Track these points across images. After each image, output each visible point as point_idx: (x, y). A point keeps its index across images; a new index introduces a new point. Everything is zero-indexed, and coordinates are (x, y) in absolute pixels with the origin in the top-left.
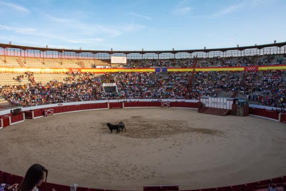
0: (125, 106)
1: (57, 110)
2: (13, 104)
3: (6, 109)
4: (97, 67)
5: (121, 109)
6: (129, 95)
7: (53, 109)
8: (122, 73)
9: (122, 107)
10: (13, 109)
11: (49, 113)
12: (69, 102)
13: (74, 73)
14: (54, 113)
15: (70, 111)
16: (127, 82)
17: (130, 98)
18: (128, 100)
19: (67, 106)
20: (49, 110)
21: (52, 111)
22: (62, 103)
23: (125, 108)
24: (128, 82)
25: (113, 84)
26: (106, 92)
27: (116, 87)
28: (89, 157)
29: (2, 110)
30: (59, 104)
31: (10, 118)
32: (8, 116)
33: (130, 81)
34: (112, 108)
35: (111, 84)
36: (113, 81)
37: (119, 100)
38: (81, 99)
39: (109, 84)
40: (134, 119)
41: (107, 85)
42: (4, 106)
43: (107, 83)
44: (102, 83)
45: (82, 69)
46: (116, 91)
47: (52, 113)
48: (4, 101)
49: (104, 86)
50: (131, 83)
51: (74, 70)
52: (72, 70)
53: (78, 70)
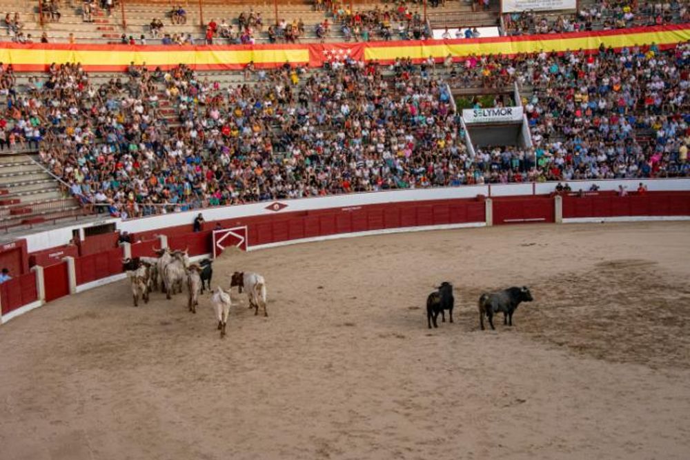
0: (565, 215)
1: (262, 230)
2: (81, 206)
3: (55, 224)
4: (438, 34)
5: (549, 226)
6: (585, 159)
7: (246, 227)
8: (552, 55)
9: (551, 218)
10: (81, 227)
11: (230, 241)
12: (313, 195)
13: (335, 65)
14: (250, 244)
15: (320, 234)
17: (594, 177)
19: (306, 213)
20: (230, 231)
21: (241, 232)
22: (283, 202)
23: (565, 220)
24: (582, 100)
25: (509, 112)
26: (475, 147)
27: (526, 123)
28: (406, 439)
29: (40, 231)
30: (269, 203)
31: (71, 261)
32: (62, 253)
33: (593, 96)
34: (506, 221)
35: (503, 112)
36: (507, 98)
37: (537, 185)
38: (366, 182)
39: (493, 111)
40: (612, 272)
41: (484, 115)
42: (47, 214)
43: (482, 110)
44: (461, 107)
45: (368, 46)
46: (524, 141)
47: (244, 243)
48: (47, 192)
49: (466, 121)
50: (598, 103)
51: (333, 52)
52: (325, 52)
53: (349, 51)
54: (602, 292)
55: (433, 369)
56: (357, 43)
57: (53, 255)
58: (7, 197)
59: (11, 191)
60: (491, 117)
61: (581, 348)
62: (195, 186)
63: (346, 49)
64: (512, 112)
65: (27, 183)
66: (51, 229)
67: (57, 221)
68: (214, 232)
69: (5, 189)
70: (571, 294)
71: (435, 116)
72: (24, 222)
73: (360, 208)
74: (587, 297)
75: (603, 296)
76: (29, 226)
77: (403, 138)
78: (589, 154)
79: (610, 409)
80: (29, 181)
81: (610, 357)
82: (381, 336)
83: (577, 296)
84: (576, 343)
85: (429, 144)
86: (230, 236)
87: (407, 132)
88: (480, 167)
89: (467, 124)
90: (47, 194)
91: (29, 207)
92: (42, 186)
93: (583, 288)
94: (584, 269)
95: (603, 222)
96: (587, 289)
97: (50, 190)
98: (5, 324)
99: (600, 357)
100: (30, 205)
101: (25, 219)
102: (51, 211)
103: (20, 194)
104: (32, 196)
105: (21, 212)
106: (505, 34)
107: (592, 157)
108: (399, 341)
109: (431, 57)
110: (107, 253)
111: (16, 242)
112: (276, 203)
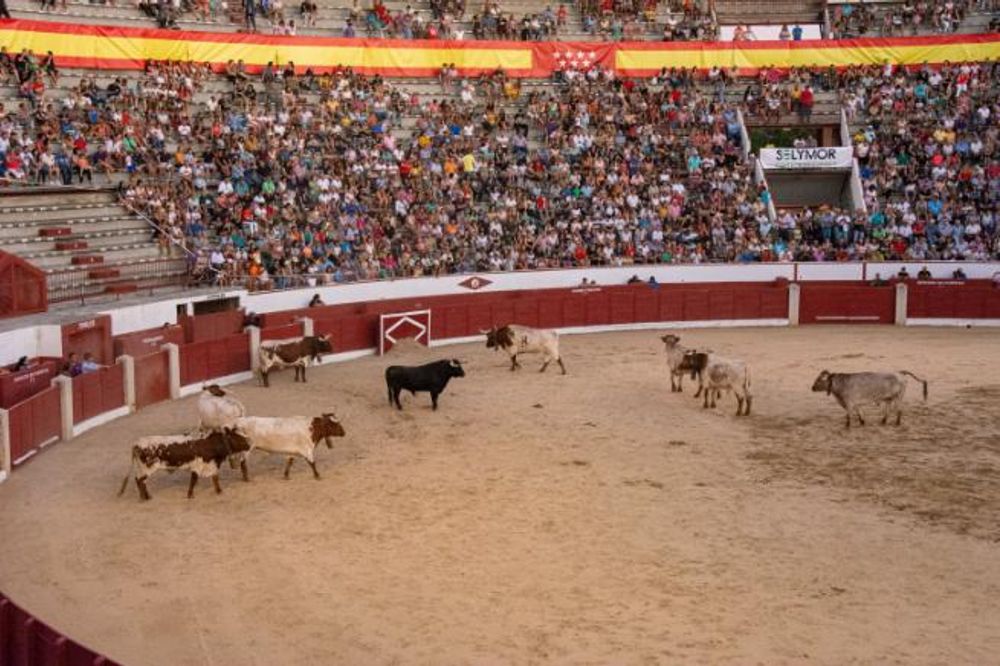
0: (911, 313)
1: (453, 317)
3: (151, 295)
4: (727, 33)
5: (886, 329)
6: (946, 230)
7: (429, 312)
8: (899, 70)
9: (889, 318)
10: (189, 301)
11: (406, 331)
12: (532, 267)
13: (570, 75)
14: (433, 338)
16: (940, 135)
17: (960, 258)
18: (941, 270)
19: (518, 294)
20: (405, 317)
21: (422, 319)
22: (485, 276)
23: (911, 321)
24: (946, 141)
25: (831, 154)
26: (777, 209)
27: (856, 170)
29: (131, 305)
30: (464, 277)
31: (174, 350)
32: (160, 338)
33: (962, 134)
34: (819, 318)
35: (822, 154)
36: (827, 134)
37: (869, 266)
38: (608, 252)
39: (807, 152)
40: (982, 403)
41: (794, 158)
42: (141, 279)
43: (790, 150)
44: (757, 145)
45: (621, 49)
46: (851, 199)
47: (425, 336)
48: (142, 247)
49: (766, 167)
50: (969, 145)
51: (569, 55)
52: (557, 55)
53: (592, 55)
54: (967, 432)
55: (705, 536)
56: (607, 43)
57: (146, 341)
58: (85, 253)
59: (92, 244)
60: (803, 161)
61: (933, 516)
62: (356, 248)
63: (589, 51)
64: (835, 155)
65: (115, 233)
66: (146, 302)
67: (155, 291)
68: (383, 317)
69: (81, 240)
70: (919, 433)
71: (718, 156)
72: (109, 290)
73: (598, 290)
74: (943, 439)
75: (967, 439)
76: (115, 296)
77: (667, 189)
78: (952, 223)
79: (976, 611)
80: (117, 230)
81: (979, 532)
82: (628, 483)
83: (927, 436)
84: (924, 509)
85: (706, 198)
86: (406, 323)
87: (674, 178)
88: (784, 235)
89: (764, 170)
90: (143, 250)
91: (115, 269)
92: (135, 239)
93: (937, 426)
94: (939, 396)
95: (969, 327)
96: (944, 426)
97: (146, 245)
98: (78, 437)
99: (963, 531)
100: (115, 266)
101: (111, 285)
102: (147, 275)
103: (103, 249)
104: (121, 252)
105: (104, 276)
106: (831, 36)
107: (957, 226)
108: (655, 491)
109: (715, 68)
110: (226, 341)
111: (97, 320)
112: (476, 278)
